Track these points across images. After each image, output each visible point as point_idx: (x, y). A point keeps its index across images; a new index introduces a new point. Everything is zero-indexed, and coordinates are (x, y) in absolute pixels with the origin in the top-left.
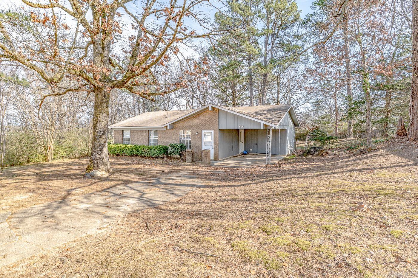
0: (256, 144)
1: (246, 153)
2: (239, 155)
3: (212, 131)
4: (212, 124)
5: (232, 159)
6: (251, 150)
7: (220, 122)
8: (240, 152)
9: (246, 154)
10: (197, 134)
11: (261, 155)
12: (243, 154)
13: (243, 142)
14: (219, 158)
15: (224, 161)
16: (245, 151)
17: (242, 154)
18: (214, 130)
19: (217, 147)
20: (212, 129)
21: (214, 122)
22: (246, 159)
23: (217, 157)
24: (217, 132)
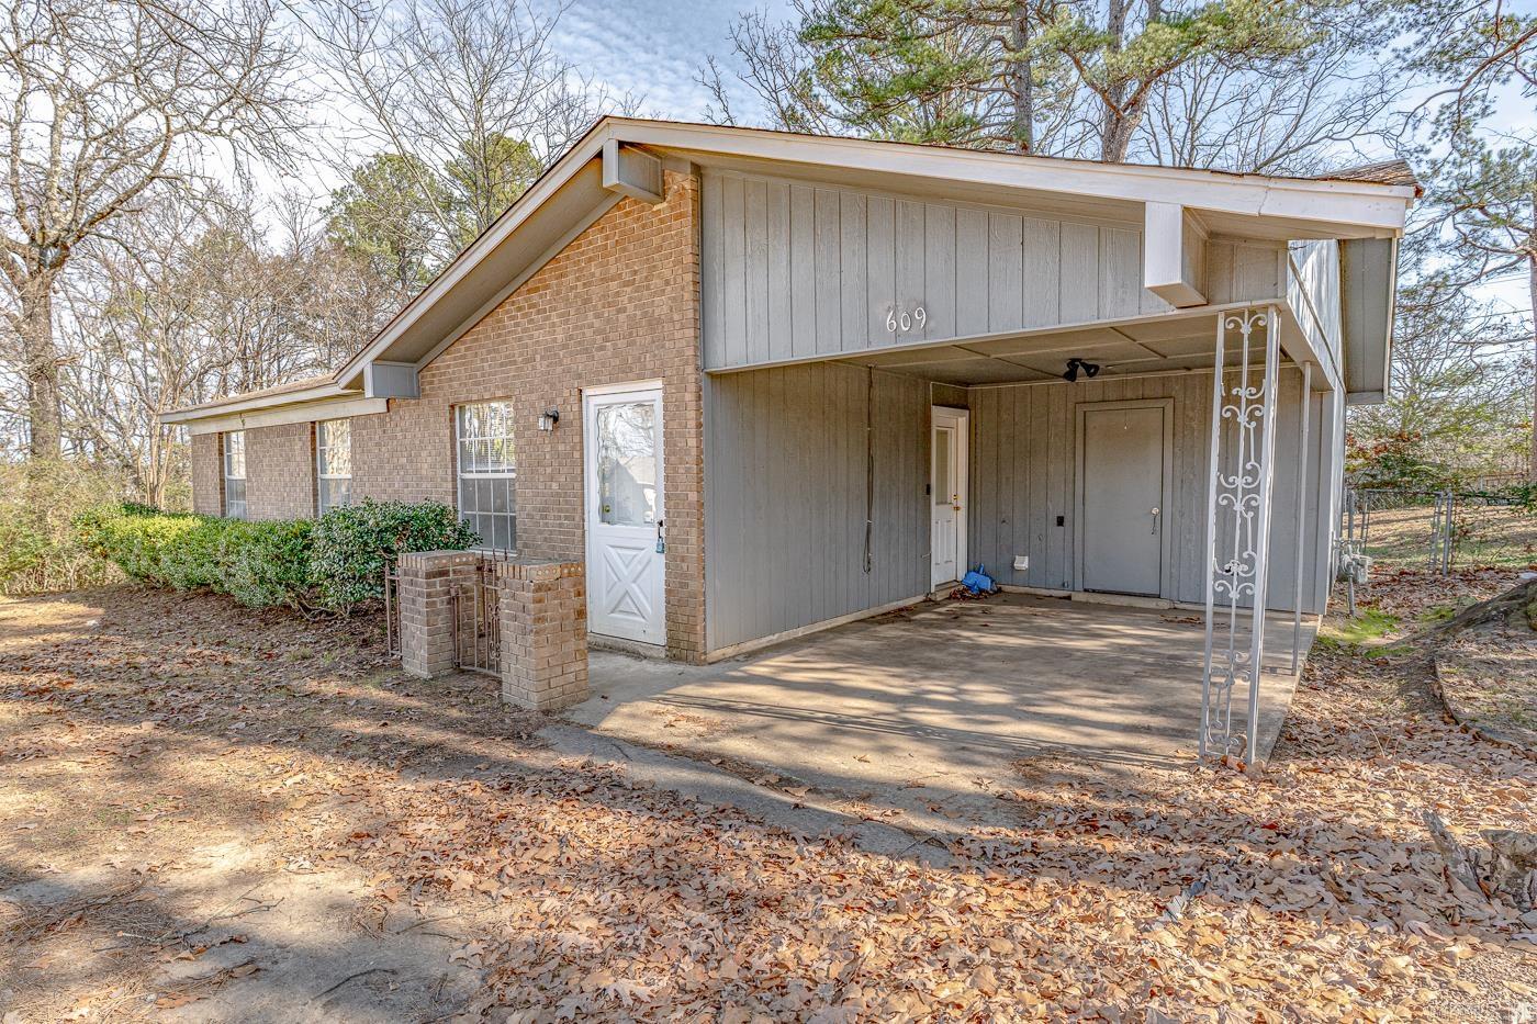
0: (1060, 521)
1: (986, 584)
2: (930, 603)
3: (652, 391)
4: (654, 323)
5: (852, 641)
6: (1022, 563)
7: (717, 298)
8: (937, 578)
9: (981, 595)
10: (543, 424)
11: (1099, 607)
12: (962, 593)
13: (962, 502)
14: (716, 639)
15: (759, 669)
16: (972, 568)
17: (952, 598)
18: (668, 384)
19: (693, 538)
20: (654, 375)
21: (661, 307)
22: (976, 648)
23: (691, 630)
24: (689, 397)
